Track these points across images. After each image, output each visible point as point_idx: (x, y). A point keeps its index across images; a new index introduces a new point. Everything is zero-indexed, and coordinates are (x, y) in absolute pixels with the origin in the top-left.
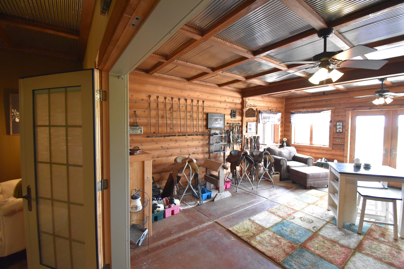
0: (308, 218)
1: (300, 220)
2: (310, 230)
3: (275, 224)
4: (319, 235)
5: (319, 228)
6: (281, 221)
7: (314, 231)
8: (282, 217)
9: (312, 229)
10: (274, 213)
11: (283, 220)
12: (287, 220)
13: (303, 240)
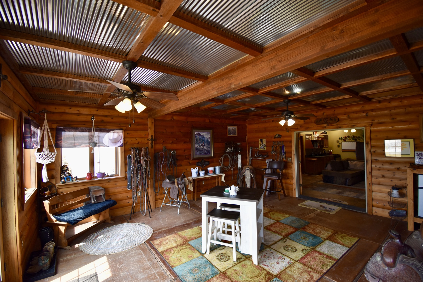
0: (288, 251)
1: (297, 248)
2: (289, 239)
3: (321, 243)
4: (283, 236)
5: (280, 241)
6: (316, 247)
7: (286, 238)
8: (316, 251)
9: (288, 240)
10: (326, 256)
11: (315, 248)
12: (310, 249)
13: (297, 233)
